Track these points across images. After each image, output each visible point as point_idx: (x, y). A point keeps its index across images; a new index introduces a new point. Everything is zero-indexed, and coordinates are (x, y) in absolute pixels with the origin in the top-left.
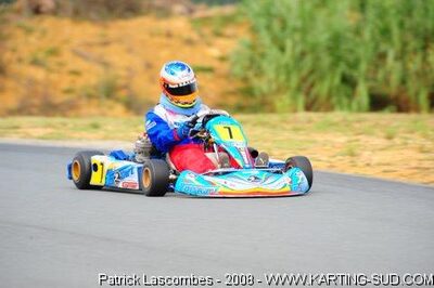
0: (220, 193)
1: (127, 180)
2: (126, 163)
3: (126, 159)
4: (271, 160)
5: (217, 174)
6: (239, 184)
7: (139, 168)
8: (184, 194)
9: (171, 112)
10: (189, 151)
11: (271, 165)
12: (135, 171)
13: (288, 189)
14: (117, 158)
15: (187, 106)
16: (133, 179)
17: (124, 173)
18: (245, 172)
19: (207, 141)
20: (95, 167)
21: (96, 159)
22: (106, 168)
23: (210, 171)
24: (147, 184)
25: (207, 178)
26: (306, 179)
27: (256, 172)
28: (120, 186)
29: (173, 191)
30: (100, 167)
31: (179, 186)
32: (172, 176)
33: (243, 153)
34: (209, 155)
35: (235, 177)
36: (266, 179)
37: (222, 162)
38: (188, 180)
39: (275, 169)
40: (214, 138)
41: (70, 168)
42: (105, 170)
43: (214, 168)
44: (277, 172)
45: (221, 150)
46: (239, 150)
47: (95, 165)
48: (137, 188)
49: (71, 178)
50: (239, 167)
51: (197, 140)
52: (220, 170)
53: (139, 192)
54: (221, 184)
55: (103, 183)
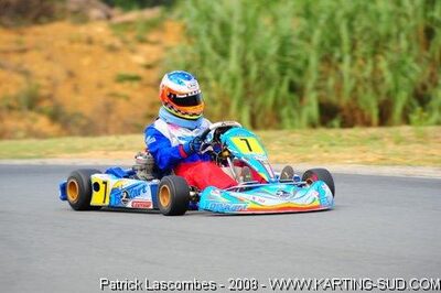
0: (249, 209)
1: (137, 198)
5: (242, 190)
6: (268, 199)
7: (152, 186)
8: (209, 212)
9: (173, 126)
12: (148, 189)
13: (317, 203)
14: (117, 176)
16: (147, 197)
17: (131, 192)
18: (272, 186)
20: (97, 187)
21: (96, 178)
22: (110, 187)
24: (165, 202)
25: (233, 194)
27: (283, 186)
28: (129, 205)
29: (196, 208)
30: (102, 187)
31: (202, 204)
34: (224, 169)
35: (263, 192)
36: (295, 193)
38: (212, 196)
39: (300, 183)
40: (232, 151)
41: (63, 188)
42: (109, 191)
47: (97, 184)
48: (151, 207)
49: (65, 199)
50: (262, 181)
53: (156, 210)
54: (250, 200)
55: (107, 203)
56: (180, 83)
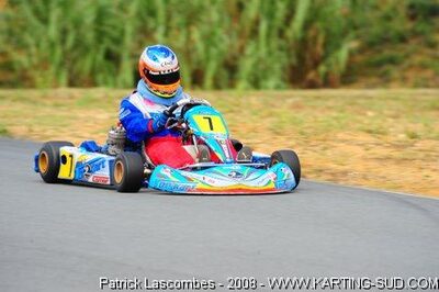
0: (198, 190)
1: (98, 173)
2: (98, 155)
3: (99, 150)
4: (255, 154)
5: (195, 169)
6: (218, 179)
7: (111, 161)
8: (158, 191)
9: (149, 102)
10: (165, 143)
11: (255, 160)
12: (107, 164)
13: (272, 186)
14: (89, 150)
15: (167, 96)
16: (105, 173)
17: (95, 166)
18: (225, 167)
19: (186, 132)
20: (64, 159)
21: (65, 150)
22: (76, 160)
23: (188, 165)
24: (119, 179)
25: (184, 173)
26: (292, 176)
27: (237, 167)
28: (90, 180)
29: (147, 186)
30: (69, 159)
31: (154, 181)
32: (147, 171)
33: (224, 146)
35: (215, 172)
36: (249, 175)
37: (201, 156)
38: (164, 175)
39: (259, 164)
40: (193, 129)
41: (37, 160)
42: (74, 164)
43: (192, 162)
44: (261, 167)
45: (201, 142)
46: (219, 143)
47: (64, 157)
48: (109, 183)
49: (38, 171)
50: (219, 162)
51: (175, 131)
52: (198, 165)
53: (111, 187)
54: (200, 180)
55: (72, 177)
56: (155, 59)
